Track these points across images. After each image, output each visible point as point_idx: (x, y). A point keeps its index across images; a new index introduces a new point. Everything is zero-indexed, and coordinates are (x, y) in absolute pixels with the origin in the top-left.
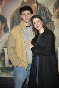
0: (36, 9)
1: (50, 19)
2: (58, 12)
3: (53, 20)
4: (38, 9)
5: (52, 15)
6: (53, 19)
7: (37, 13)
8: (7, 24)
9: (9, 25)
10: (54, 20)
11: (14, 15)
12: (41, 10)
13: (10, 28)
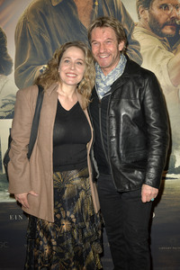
1: (130, 35)
2: (152, 15)
3: (138, 40)
4: (94, 6)
5: (134, 25)
6: (138, 35)
7: (92, 19)
8: (6, 49)
9: (12, 51)
10: (141, 37)
11: (25, 22)
12: (105, 10)
13: (14, 62)
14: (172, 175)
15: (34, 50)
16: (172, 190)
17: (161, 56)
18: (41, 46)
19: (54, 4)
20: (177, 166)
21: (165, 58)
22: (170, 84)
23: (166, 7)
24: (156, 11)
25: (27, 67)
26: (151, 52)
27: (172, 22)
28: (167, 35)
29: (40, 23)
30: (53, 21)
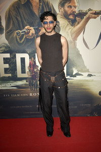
0: (38, 5)
2: (64, 10)
3: (58, 20)
4: (40, 5)
5: (57, 14)
6: (59, 18)
7: (39, 10)
9: (4, 24)
11: (10, 11)
12: (45, 7)
13: (5, 28)
14: (72, 78)
15: (14, 24)
16: (72, 84)
17: (68, 28)
18: (16, 21)
19: (23, 3)
20: (74, 74)
21: (70, 29)
22: (72, 40)
23: (70, 7)
24: (66, 9)
25: (10, 31)
26: (64, 26)
27: (73, 13)
28: (71, 19)
29: (16, 11)
30: (22, 11)
